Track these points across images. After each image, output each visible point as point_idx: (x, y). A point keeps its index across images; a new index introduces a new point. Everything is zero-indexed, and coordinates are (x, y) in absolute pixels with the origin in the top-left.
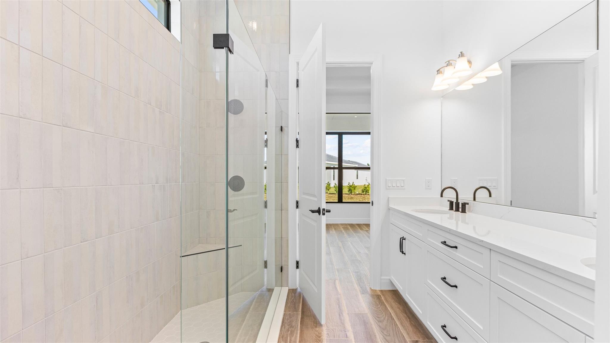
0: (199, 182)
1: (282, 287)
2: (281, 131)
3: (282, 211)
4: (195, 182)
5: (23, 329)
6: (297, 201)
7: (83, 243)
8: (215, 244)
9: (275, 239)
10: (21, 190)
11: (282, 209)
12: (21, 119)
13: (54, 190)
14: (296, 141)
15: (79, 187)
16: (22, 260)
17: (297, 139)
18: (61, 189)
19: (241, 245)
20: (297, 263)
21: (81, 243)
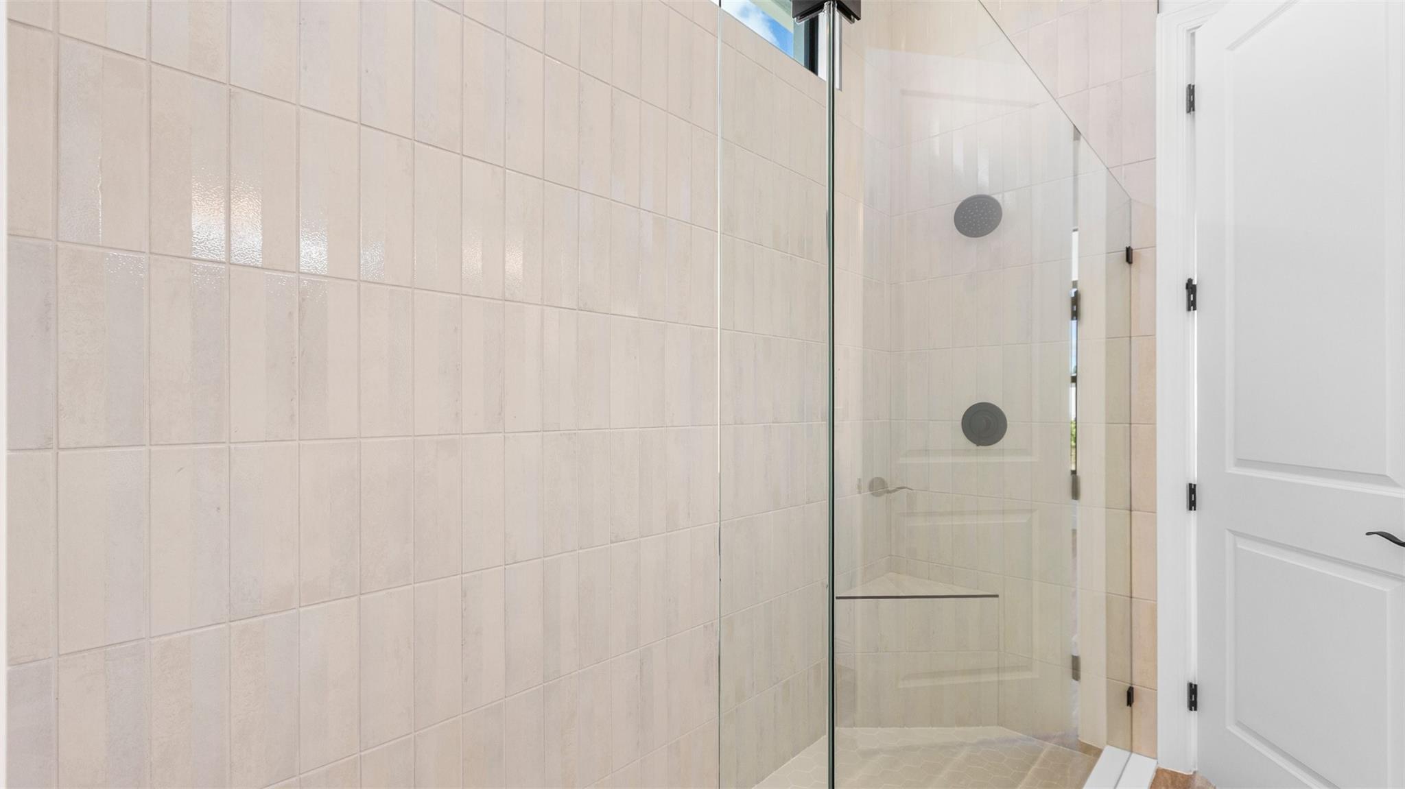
0: (890, 419)
1: (1131, 751)
2: (1127, 264)
3: (1133, 513)
4: (879, 419)
5: (506, 697)
6: (1190, 485)
7: (615, 544)
8: (929, 579)
9: (1107, 597)
10: (506, 435)
11: (1133, 509)
12: (507, 303)
13: (561, 435)
14: (1187, 288)
15: (607, 430)
16: (507, 567)
17: (1190, 281)
18: (575, 434)
19: (997, 596)
20: (1193, 690)
21: (611, 543)
